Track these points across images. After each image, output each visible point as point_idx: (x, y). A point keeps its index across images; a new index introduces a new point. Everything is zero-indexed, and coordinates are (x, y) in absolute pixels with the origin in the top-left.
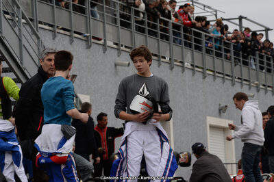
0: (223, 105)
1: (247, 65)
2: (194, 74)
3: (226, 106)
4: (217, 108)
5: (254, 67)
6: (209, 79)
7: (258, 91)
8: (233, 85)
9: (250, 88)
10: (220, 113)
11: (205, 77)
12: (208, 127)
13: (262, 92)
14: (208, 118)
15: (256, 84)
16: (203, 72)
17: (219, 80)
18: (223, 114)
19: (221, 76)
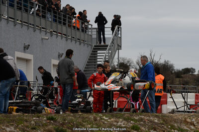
0: (27, 44)
1: (45, 18)
2: (8, 23)
3: (29, 45)
4: (23, 46)
5: (50, 20)
6: (18, 26)
7: (52, 36)
8: (35, 31)
9: (46, 34)
10: (24, 49)
11: (15, 26)
12: (16, 59)
13: (54, 36)
14: (16, 52)
15: (51, 31)
16: (14, 22)
17: (25, 28)
18: (26, 50)
19: (27, 24)
